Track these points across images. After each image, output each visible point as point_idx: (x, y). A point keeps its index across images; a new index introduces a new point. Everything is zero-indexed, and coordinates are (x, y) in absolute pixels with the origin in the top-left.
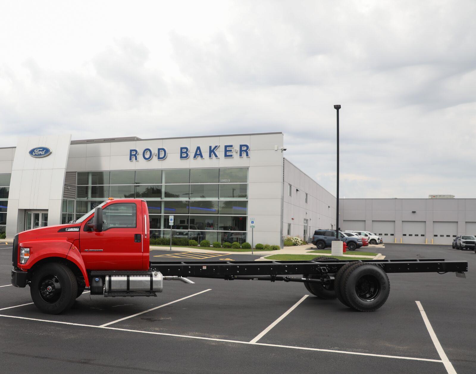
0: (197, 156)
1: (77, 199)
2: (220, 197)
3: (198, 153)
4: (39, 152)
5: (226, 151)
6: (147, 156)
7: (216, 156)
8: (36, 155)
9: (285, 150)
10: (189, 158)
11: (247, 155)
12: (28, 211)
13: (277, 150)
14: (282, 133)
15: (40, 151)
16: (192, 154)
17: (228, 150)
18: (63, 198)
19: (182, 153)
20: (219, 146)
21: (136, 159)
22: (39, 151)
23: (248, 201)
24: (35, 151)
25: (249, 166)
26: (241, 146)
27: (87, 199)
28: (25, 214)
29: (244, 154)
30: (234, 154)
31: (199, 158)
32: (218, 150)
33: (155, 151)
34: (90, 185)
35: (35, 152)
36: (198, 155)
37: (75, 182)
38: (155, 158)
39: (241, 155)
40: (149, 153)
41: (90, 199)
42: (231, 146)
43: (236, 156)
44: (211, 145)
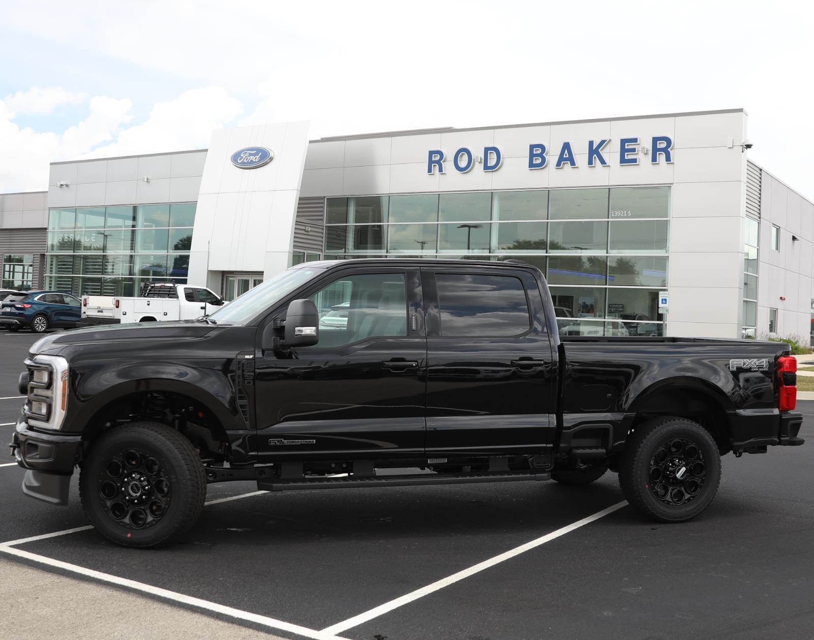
0: (563, 162)
1: (327, 251)
2: (612, 248)
3: (566, 156)
4: (249, 158)
5: (623, 151)
6: (463, 163)
7: (603, 162)
8: (243, 163)
9: (749, 146)
10: (548, 167)
11: (668, 159)
12: (228, 275)
13: (732, 147)
14: (744, 109)
15: (251, 155)
16: (552, 158)
17: (627, 148)
18: (292, 250)
19: (532, 156)
20: (610, 140)
21: (441, 170)
22: (249, 156)
23: (668, 257)
24: (242, 155)
25: (672, 182)
26: (655, 140)
27: (345, 252)
28: (223, 280)
29: (662, 157)
30: (640, 156)
31: (568, 166)
32: (607, 149)
33: (477, 154)
34: (352, 223)
35: (242, 158)
36: (566, 159)
37: (321, 218)
38: (478, 168)
39: (654, 159)
40: (466, 157)
41: (350, 251)
42: (635, 140)
43: (644, 160)
44: (591, 140)
